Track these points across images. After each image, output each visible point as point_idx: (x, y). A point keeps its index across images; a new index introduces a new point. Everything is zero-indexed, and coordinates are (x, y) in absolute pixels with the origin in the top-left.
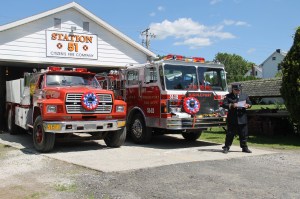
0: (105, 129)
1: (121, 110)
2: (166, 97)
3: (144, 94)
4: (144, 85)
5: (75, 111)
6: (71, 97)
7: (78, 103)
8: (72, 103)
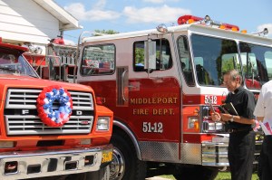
0: (81, 168)
1: (104, 126)
2: (197, 99)
3: (132, 94)
4: (133, 75)
5: (24, 129)
6: (17, 97)
7: (31, 112)
8: (19, 111)
